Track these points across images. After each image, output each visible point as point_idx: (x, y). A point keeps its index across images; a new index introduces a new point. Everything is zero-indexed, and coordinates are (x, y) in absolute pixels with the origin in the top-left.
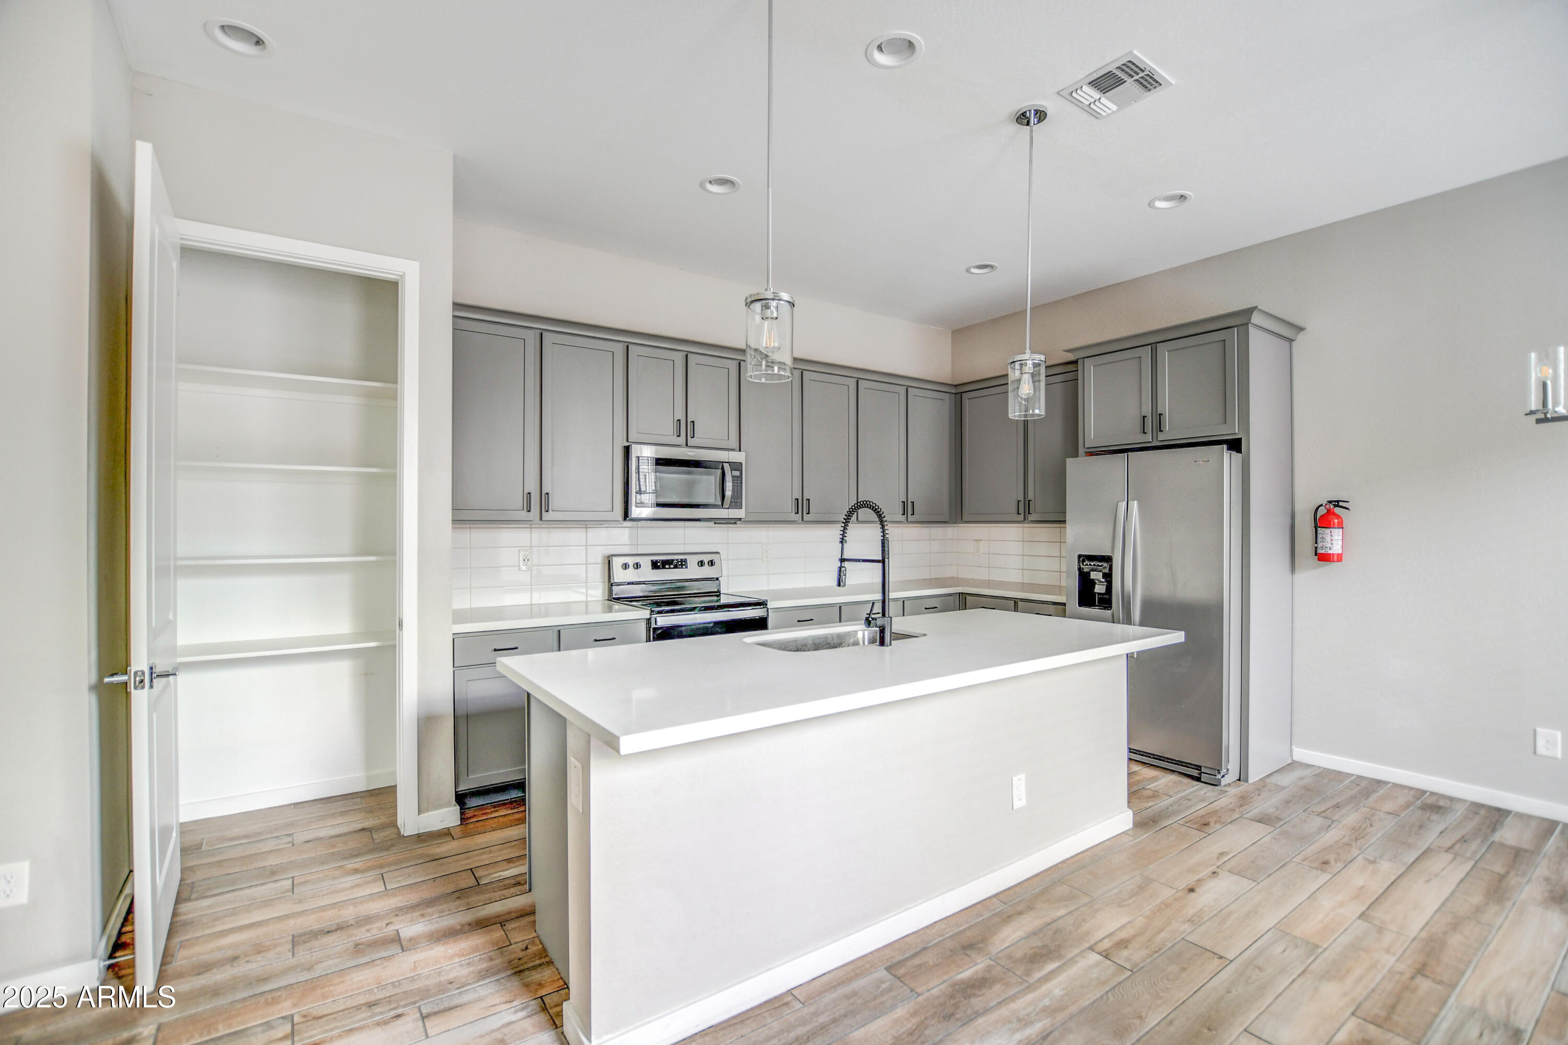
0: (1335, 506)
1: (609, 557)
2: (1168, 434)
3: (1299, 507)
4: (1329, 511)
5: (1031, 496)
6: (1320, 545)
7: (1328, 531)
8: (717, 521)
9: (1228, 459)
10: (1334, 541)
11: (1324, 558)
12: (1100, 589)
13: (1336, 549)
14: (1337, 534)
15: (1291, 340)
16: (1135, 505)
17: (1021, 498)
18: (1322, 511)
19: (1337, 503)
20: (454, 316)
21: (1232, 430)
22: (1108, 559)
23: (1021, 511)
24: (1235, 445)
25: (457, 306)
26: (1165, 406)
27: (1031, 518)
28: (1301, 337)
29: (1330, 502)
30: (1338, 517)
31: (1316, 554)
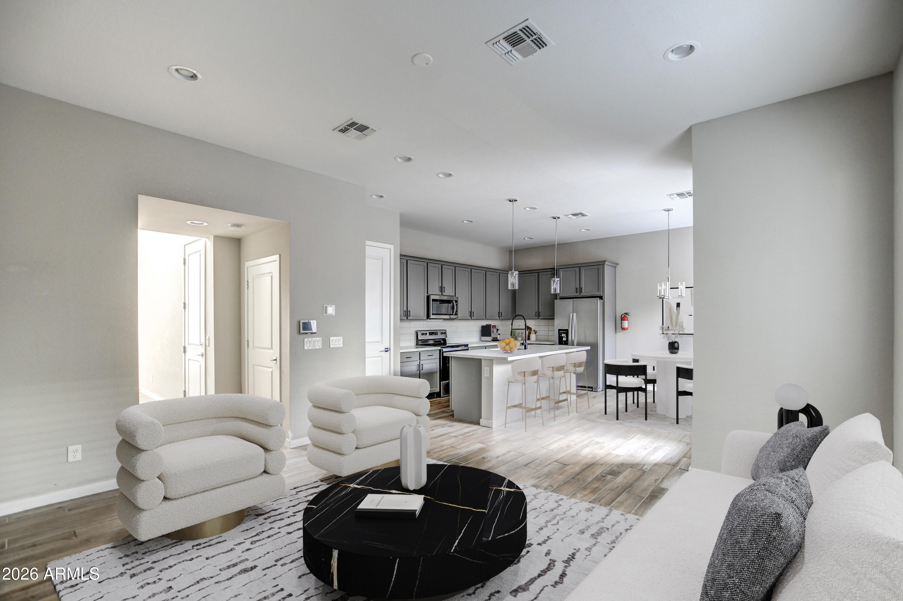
0: (627, 314)
1: (416, 331)
2: (584, 294)
3: (617, 315)
4: (625, 316)
5: (540, 311)
6: (622, 325)
7: (624, 321)
8: (444, 319)
9: (599, 301)
10: (626, 324)
11: (623, 329)
12: (564, 339)
13: (626, 326)
14: (626, 322)
15: (615, 267)
16: (575, 314)
17: (537, 311)
18: (623, 316)
19: (626, 314)
20: (400, 258)
21: (600, 294)
22: (567, 330)
23: (537, 315)
24: (601, 298)
25: (401, 255)
26: (583, 286)
27: (540, 318)
28: (618, 266)
29: (625, 313)
30: (627, 317)
31: (621, 328)
